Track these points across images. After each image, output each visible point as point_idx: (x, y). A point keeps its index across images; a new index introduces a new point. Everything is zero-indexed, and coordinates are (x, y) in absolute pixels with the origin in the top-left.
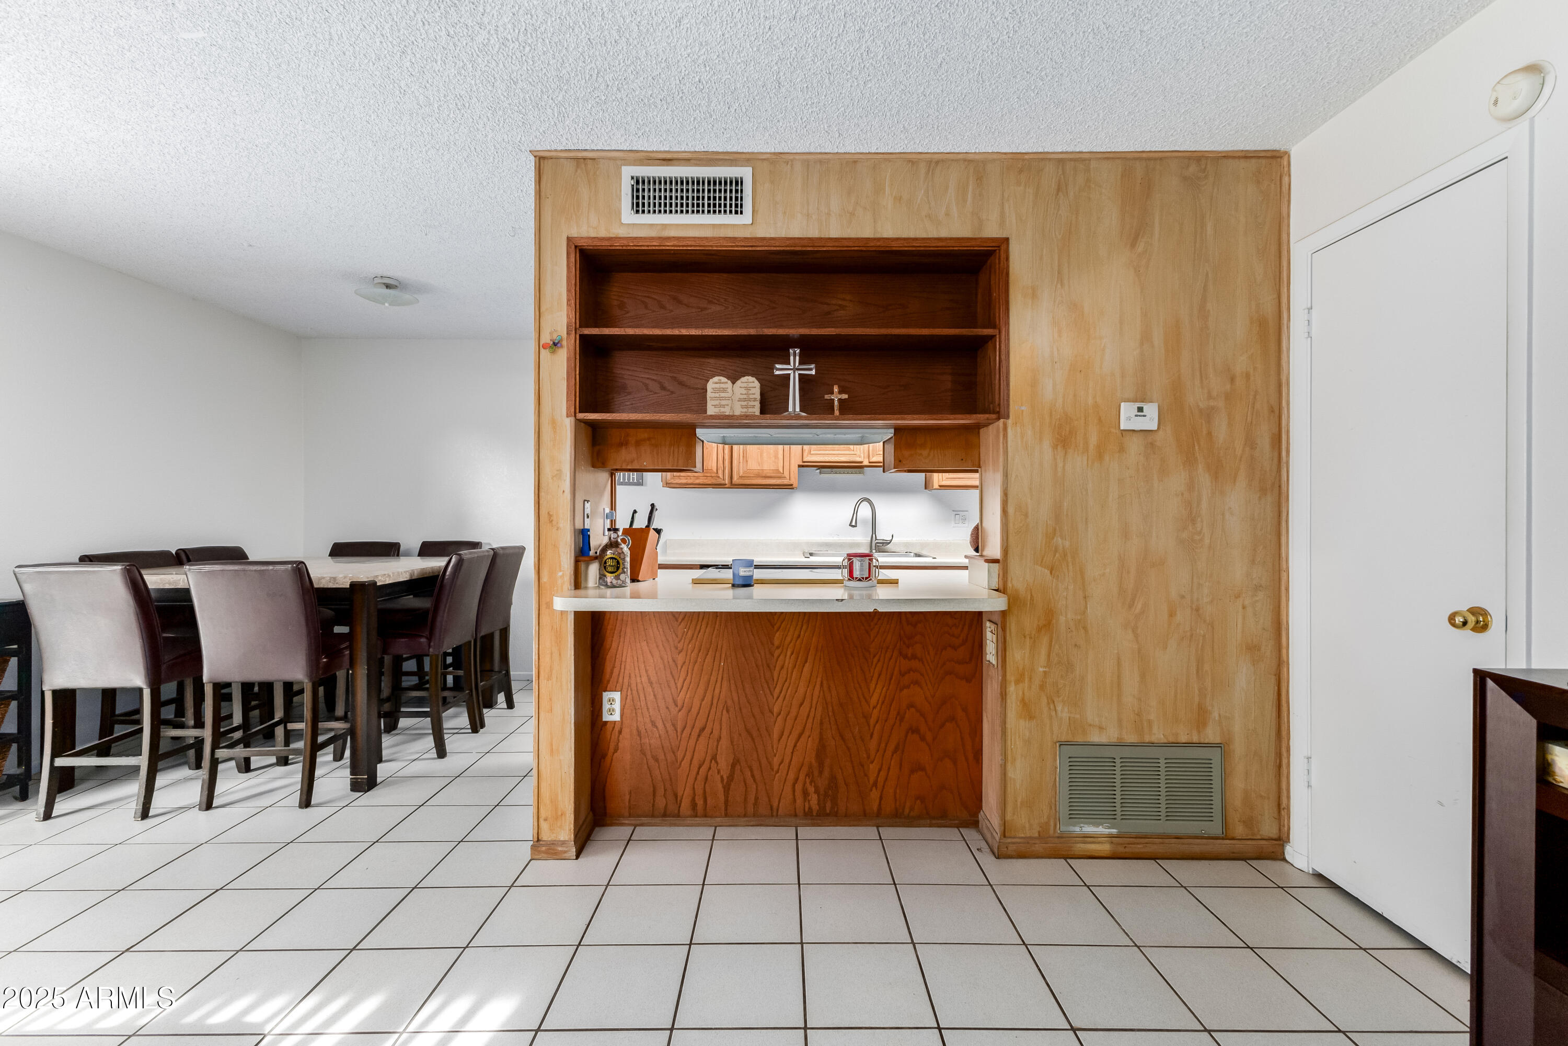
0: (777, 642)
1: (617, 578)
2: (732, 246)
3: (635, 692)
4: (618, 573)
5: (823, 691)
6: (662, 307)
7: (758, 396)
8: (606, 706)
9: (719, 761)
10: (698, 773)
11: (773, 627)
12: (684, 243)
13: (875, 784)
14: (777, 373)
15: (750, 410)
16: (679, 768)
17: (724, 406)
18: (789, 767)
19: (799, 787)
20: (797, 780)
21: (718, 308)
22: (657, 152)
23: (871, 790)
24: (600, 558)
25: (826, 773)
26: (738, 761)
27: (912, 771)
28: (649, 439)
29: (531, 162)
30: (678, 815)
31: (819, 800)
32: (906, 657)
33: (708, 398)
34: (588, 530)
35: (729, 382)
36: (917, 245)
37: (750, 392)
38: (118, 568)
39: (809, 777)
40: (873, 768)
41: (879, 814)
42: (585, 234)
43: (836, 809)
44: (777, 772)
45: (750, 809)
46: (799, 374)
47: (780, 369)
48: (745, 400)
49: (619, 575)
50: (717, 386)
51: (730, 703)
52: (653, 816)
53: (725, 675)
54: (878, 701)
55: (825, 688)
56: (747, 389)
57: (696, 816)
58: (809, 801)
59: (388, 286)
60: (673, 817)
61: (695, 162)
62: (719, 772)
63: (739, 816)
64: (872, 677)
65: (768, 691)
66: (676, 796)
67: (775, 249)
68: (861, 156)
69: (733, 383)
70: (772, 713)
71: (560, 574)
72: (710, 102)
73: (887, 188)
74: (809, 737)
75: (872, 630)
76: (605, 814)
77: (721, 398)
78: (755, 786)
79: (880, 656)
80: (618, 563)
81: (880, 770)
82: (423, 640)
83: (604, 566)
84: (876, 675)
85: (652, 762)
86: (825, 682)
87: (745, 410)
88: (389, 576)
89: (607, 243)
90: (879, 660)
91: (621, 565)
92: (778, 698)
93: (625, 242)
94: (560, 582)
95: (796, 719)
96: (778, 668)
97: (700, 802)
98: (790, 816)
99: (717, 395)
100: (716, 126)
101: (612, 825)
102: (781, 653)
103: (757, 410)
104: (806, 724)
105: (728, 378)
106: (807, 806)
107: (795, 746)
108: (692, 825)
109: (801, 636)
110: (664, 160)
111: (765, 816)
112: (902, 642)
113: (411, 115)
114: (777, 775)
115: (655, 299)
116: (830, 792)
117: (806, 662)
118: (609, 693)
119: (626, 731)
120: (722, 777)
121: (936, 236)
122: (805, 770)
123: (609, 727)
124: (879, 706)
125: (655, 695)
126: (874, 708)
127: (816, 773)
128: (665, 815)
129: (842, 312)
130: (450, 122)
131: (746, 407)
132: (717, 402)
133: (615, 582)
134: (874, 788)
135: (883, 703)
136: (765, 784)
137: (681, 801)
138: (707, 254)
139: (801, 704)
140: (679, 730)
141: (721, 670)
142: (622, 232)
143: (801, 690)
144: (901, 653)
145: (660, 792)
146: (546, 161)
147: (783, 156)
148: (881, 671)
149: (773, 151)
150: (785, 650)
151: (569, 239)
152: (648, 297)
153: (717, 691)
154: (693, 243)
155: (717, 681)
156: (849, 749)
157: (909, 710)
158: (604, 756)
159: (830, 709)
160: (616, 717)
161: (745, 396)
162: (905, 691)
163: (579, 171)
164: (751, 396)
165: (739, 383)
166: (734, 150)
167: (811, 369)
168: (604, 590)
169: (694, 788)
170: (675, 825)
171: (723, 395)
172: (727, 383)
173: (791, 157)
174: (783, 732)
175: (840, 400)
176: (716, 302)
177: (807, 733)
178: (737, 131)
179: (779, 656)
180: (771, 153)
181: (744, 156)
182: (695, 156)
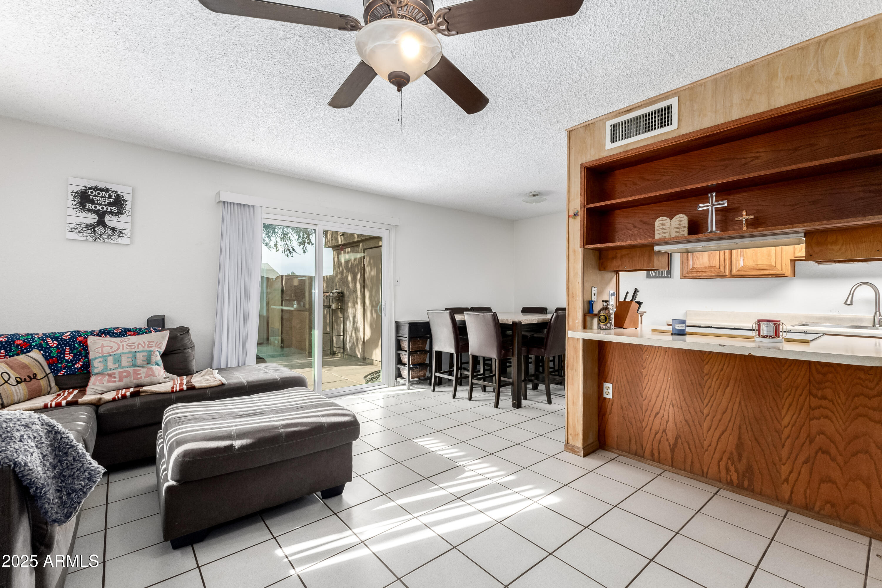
0: (706, 372)
1: (606, 325)
2: (665, 145)
3: (620, 385)
4: (606, 323)
5: (741, 407)
6: (635, 184)
7: (686, 225)
8: (605, 390)
9: (668, 434)
10: (655, 437)
11: (703, 362)
12: (638, 151)
13: (787, 480)
14: (700, 209)
15: (681, 233)
16: (644, 431)
17: (665, 233)
18: (715, 449)
19: (722, 464)
20: (721, 459)
21: (667, 178)
22: (623, 109)
23: (783, 484)
24: (598, 315)
25: (744, 461)
26: (680, 437)
27: (822, 481)
28: (628, 254)
29: (566, 134)
30: (643, 457)
31: (738, 478)
32: (815, 396)
33: (656, 230)
34: (594, 302)
35: (668, 219)
36: (806, 104)
37: (682, 223)
38: (448, 312)
39: (731, 461)
40: (785, 470)
41: (789, 502)
42: (588, 160)
43: (752, 487)
44: (707, 450)
45: (688, 467)
46: (715, 208)
47: (702, 207)
48: (678, 228)
49: (606, 324)
50: (661, 222)
51: (674, 402)
52: (629, 453)
53: (671, 386)
54: (789, 423)
55: (743, 406)
56: (679, 221)
57: (654, 461)
58: (730, 476)
59: (534, 196)
60: (640, 457)
61: (644, 106)
62: (667, 440)
63: (680, 469)
64: (784, 405)
65: (700, 400)
66: (642, 446)
67: (693, 138)
68: (756, 61)
69: (671, 219)
70: (703, 414)
71: (577, 321)
72: (638, 79)
73: (780, 73)
74: (730, 435)
75: (783, 373)
76: (605, 444)
77: (663, 229)
78: (691, 455)
79: (791, 392)
80: (606, 318)
81: (791, 472)
82: (543, 350)
83: (599, 320)
84: (787, 405)
85: (629, 424)
86: (742, 402)
87: (678, 234)
88: (528, 320)
89: (598, 162)
90: (789, 395)
91: (608, 319)
92: (707, 405)
93: (607, 159)
94: (577, 325)
95: (720, 421)
96: (707, 387)
97: (656, 454)
98: (718, 481)
99: (661, 227)
100: (648, 86)
101: (608, 450)
102: (709, 378)
103: (686, 233)
104: (727, 426)
105: (668, 217)
106: (729, 477)
107: (719, 438)
108: (651, 465)
109: (724, 370)
110: (627, 111)
111: (698, 475)
112: (812, 386)
113: (518, 135)
114: (706, 452)
115: (631, 181)
116: (747, 474)
117: (728, 386)
118: (607, 384)
119: (615, 405)
120: (669, 443)
121: (825, 93)
122: (727, 455)
123: (607, 401)
124: (790, 427)
125: (630, 389)
126: (785, 427)
127: (736, 459)
128: (636, 454)
129: (757, 161)
130: (531, 132)
131: (679, 232)
132: (661, 232)
133: (604, 327)
134: (785, 483)
135: (794, 425)
136: (698, 455)
137: (645, 450)
138: (652, 152)
139: (724, 413)
140: (644, 411)
141: (669, 382)
142: (605, 154)
143: (724, 404)
144: (810, 393)
145: (633, 441)
146: (572, 132)
147: (698, 83)
148: (792, 403)
149: (690, 83)
150: (711, 377)
151: (581, 164)
152: (627, 180)
153: (666, 394)
154: (643, 149)
155: (666, 388)
156: (763, 450)
157: (819, 435)
158: (604, 415)
159: (747, 420)
160: (610, 396)
161: (678, 226)
162: (815, 421)
163: (586, 131)
164: (682, 225)
165: (674, 219)
166: (666, 91)
167: (724, 204)
168: (600, 331)
169: (652, 445)
170: (641, 462)
171: (664, 227)
172: (667, 220)
173: (704, 81)
174: (711, 427)
175: (747, 220)
176: (666, 174)
177: (728, 432)
178: (661, 83)
179: (708, 380)
180: (689, 84)
181: (672, 92)
182: (643, 103)
